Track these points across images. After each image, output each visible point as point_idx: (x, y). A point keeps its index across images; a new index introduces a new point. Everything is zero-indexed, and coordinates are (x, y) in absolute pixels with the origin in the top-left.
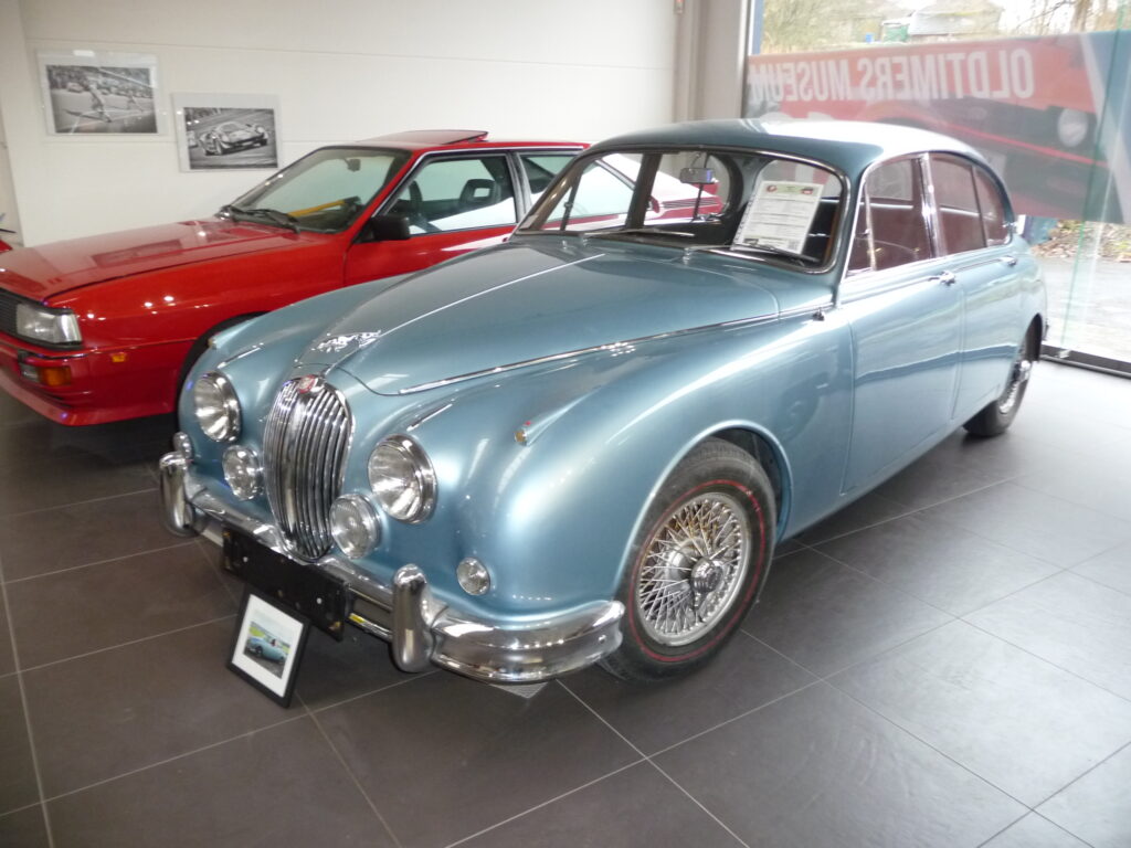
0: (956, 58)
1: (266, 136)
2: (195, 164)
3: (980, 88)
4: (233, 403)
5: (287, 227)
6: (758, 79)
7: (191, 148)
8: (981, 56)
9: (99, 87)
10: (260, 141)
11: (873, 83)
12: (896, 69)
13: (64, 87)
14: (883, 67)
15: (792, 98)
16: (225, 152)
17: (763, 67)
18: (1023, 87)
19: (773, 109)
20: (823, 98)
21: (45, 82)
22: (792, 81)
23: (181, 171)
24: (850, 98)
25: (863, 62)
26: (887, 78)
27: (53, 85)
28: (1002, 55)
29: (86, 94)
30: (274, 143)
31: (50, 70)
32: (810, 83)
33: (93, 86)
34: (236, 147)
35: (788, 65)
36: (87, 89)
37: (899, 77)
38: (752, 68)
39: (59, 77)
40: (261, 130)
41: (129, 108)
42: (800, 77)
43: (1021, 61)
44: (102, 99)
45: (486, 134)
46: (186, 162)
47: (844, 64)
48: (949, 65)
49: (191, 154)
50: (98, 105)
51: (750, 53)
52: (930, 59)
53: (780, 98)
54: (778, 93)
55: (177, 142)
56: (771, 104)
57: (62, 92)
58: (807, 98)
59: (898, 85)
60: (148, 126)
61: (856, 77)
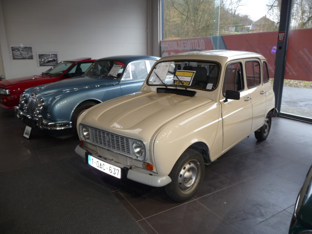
0: (193, 41)
1: (55, 59)
2: (41, 65)
3: (197, 47)
4: (25, 98)
5: (50, 76)
6: (162, 45)
7: (40, 62)
8: (196, 41)
9: (22, 51)
10: (54, 60)
11: (180, 46)
12: (184, 43)
13: (15, 51)
14: (182, 43)
15: (168, 49)
16: (47, 63)
17: (163, 43)
18: (203, 47)
19: (165, 52)
20: (173, 49)
21: (11, 50)
22: (168, 46)
23: (38, 66)
24: (177, 49)
25: (179, 42)
26: (182, 45)
27: (13, 50)
28: (200, 40)
29: (19, 52)
30: (57, 61)
31: (12, 48)
32: (171, 46)
33: (20, 51)
34: (49, 62)
35: (167, 43)
36: (19, 51)
37: (185, 45)
38: (161, 43)
39: (13, 49)
40: (54, 58)
41: (27, 55)
42: (169, 45)
43: (202, 42)
44: (22, 53)
45: (91, 58)
46: (39, 65)
47: (176, 42)
48: (192, 42)
49: (40, 63)
50: (21, 54)
51: (161, 40)
52: (189, 41)
53: (166, 49)
54: (166, 48)
55: (37, 61)
56: (165, 51)
57: (14, 52)
58: (170, 49)
59: (184, 47)
60: (31, 58)
61: (178, 45)
